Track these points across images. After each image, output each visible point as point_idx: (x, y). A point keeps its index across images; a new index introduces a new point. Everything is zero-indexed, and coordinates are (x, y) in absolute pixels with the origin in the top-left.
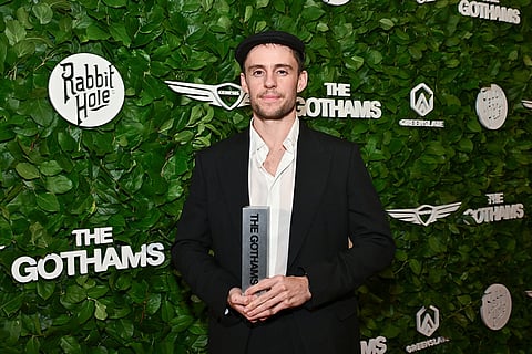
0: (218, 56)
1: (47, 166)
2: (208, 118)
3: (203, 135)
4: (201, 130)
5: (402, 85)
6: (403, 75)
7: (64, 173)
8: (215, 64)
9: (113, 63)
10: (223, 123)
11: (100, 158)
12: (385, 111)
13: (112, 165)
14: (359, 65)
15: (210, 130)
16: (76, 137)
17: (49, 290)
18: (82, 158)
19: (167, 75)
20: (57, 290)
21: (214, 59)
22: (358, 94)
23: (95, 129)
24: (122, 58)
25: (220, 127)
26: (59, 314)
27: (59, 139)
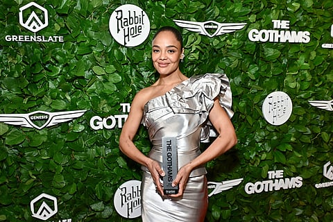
0: (205, 4)
1: (108, 68)
2: (198, 42)
3: (194, 52)
4: (194, 49)
5: (326, 21)
6: (327, 14)
7: (117, 72)
8: (204, 9)
9: (144, 10)
10: (207, 45)
11: (136, 64)
12: (313, 39)
13: (143, 69)
14: (297, 9)
15: (198, 50)
16: (124, 53)
17: (109, 134)
18: (127, 64)
19: (174, 16)
20: (113, 134)
21: (203, 6)
22: (295, 27)
23: (134, 48)
24: (149, 7)
25: (205, 47)
26: (114, 147)
27: (115, 53)
